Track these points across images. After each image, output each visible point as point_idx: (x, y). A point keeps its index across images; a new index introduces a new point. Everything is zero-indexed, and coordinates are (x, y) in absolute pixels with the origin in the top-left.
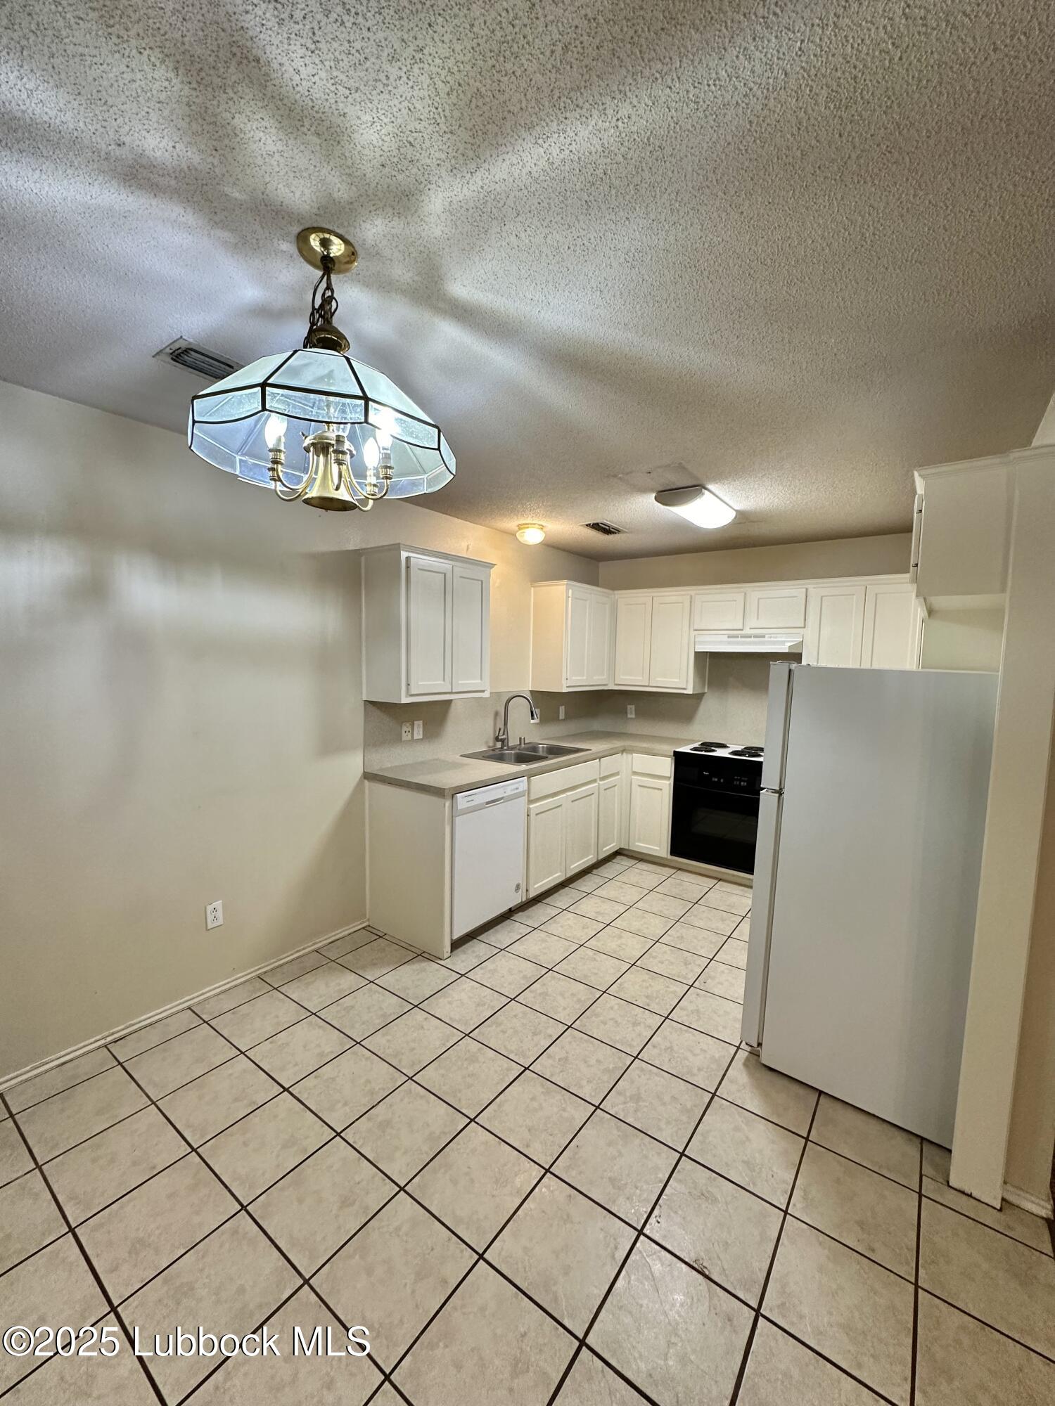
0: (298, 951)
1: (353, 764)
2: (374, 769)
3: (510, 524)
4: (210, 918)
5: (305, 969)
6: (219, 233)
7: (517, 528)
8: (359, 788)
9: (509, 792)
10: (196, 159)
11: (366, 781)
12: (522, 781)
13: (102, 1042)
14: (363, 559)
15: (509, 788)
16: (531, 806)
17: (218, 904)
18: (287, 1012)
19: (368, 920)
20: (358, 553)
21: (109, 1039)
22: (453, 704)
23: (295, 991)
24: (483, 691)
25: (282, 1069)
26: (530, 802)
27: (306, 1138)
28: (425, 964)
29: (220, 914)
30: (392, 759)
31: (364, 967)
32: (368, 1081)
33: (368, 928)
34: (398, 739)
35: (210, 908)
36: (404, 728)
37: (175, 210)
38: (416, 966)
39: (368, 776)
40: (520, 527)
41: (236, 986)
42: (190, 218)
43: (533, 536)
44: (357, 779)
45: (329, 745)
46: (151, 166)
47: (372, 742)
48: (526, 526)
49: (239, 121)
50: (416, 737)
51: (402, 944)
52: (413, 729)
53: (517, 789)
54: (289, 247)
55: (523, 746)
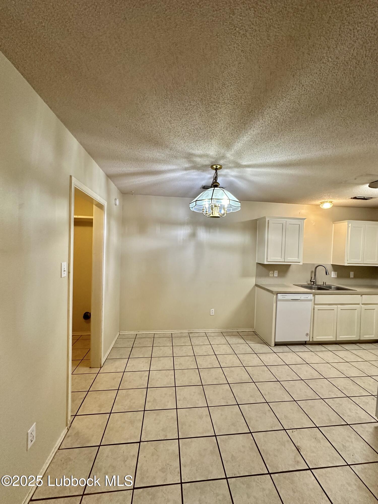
0: (232, 330)
1: (252, 281)
2: (258, 284)
3: (318, 202)
4: (211, 313)
5: (232, 334)
6: (200, 171)
7: (320, 204)
8: (253, 289)
9: (302, 298)
10: (192, 165)
11: (256, 287)
12: (310, 296)
13: (188, 332)
14: (258, 221)
15: (303, 297)
16: (315, 306)
17: (213, 309)
18: (224, 341)
19: (255, 329)
20: (256, 220)
21: (190, 332)
22: (291, 266)
23: (228, 338)
24: (300, 262)
25: (217, 351)
26: (315, 304)
27: (215, 365)
28: (265, 346)
29: (213, 312)
30: (264, 282)
31: (247, 340)
32: (234, 362)
33: (255, 332)
34: (268, 276)
35: (211, 310)
36: (270, 273)
37: (193, 171)
38: (262, 345)
39: (256, 285)
40: (321, 203)
41: (216, 332)
42: (195, 171)
43: (327, 206)
44: (253, 286)
45: (245, 274)
46: (188, 168)
47: (259, 275)
48: (324, 202)
49: (194, 160)
50: (275, 276)
51: (262, 339)
52: (274, 273)
53: (307, 298)
54: (210, 169)
55: (325, 285)
